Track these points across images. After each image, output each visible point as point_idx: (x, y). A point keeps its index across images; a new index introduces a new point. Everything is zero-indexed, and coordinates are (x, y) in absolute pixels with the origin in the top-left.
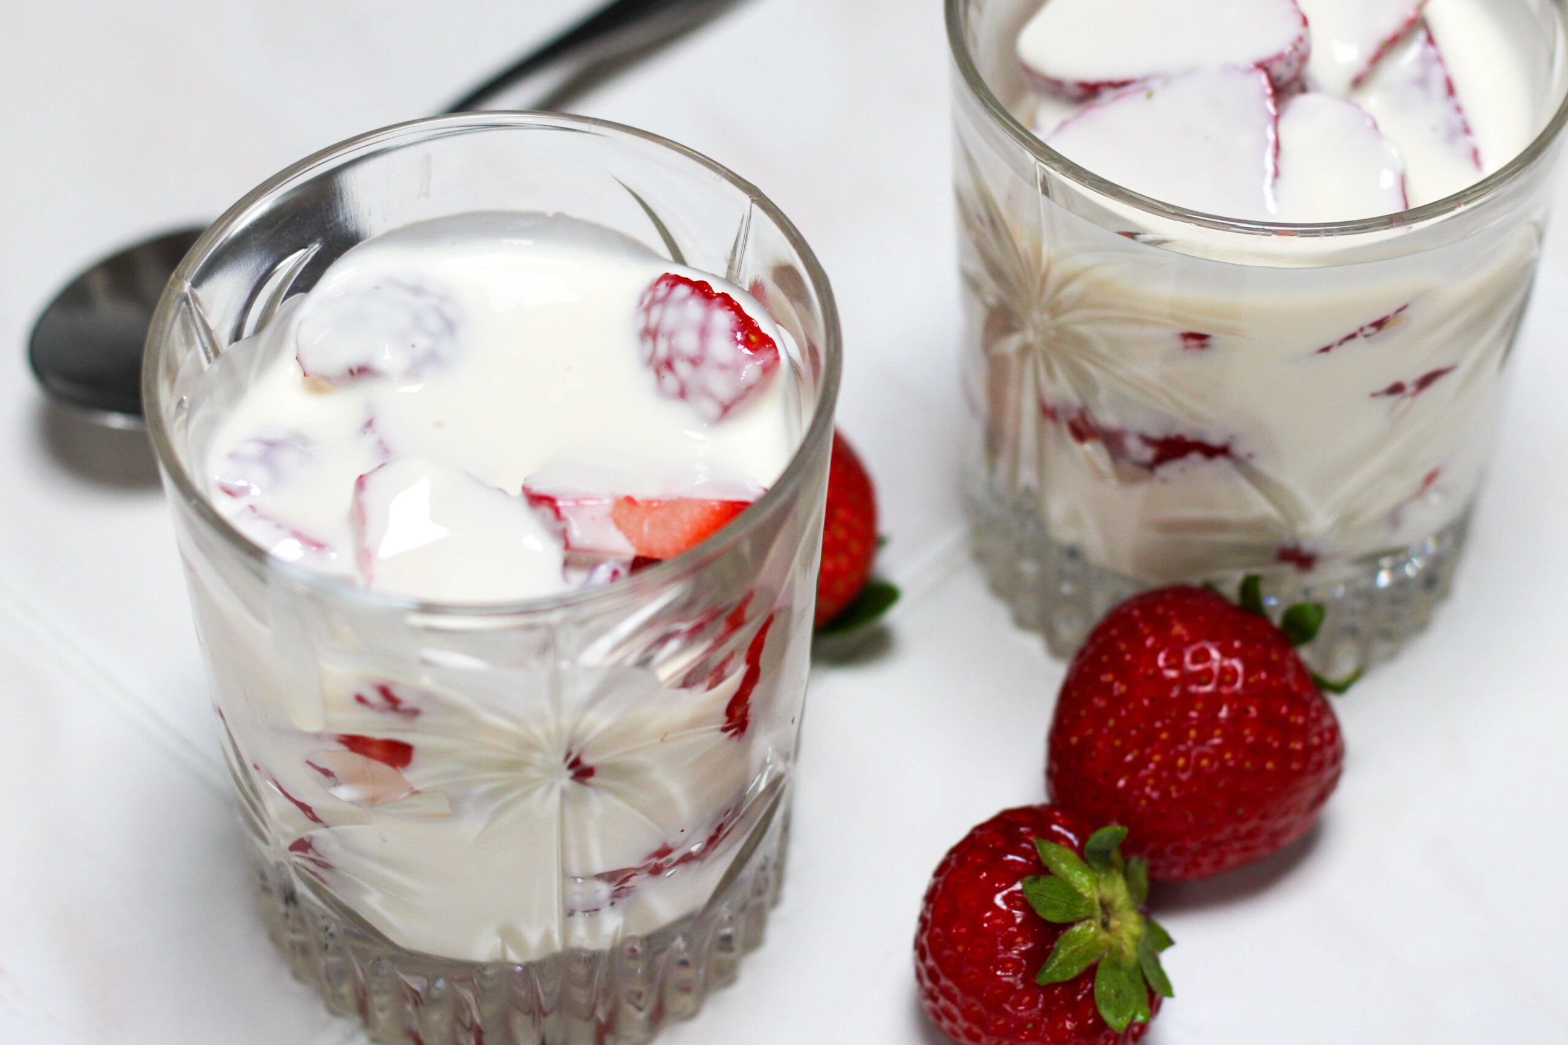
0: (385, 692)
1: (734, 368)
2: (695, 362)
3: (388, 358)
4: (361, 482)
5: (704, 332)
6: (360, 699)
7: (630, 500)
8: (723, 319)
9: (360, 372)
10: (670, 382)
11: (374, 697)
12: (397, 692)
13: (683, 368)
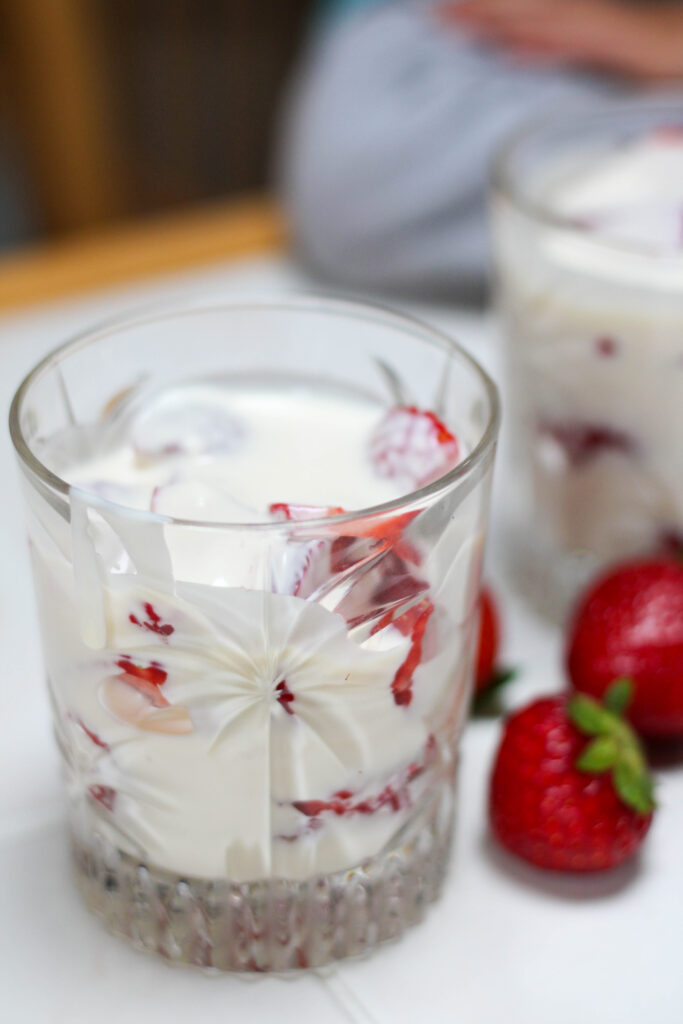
0: (149, 609)
1: (426, 455)
2: (402, 451)
3: (192, 442)
4: (156, 491)
5: (409, 432)
6: (133, 619)
7: (340, 510)
8: (424, 424)
9: (172, 450)
10: (384, 468)
11: (143, 616)
12: (157, 611)
13: (393, 457)
